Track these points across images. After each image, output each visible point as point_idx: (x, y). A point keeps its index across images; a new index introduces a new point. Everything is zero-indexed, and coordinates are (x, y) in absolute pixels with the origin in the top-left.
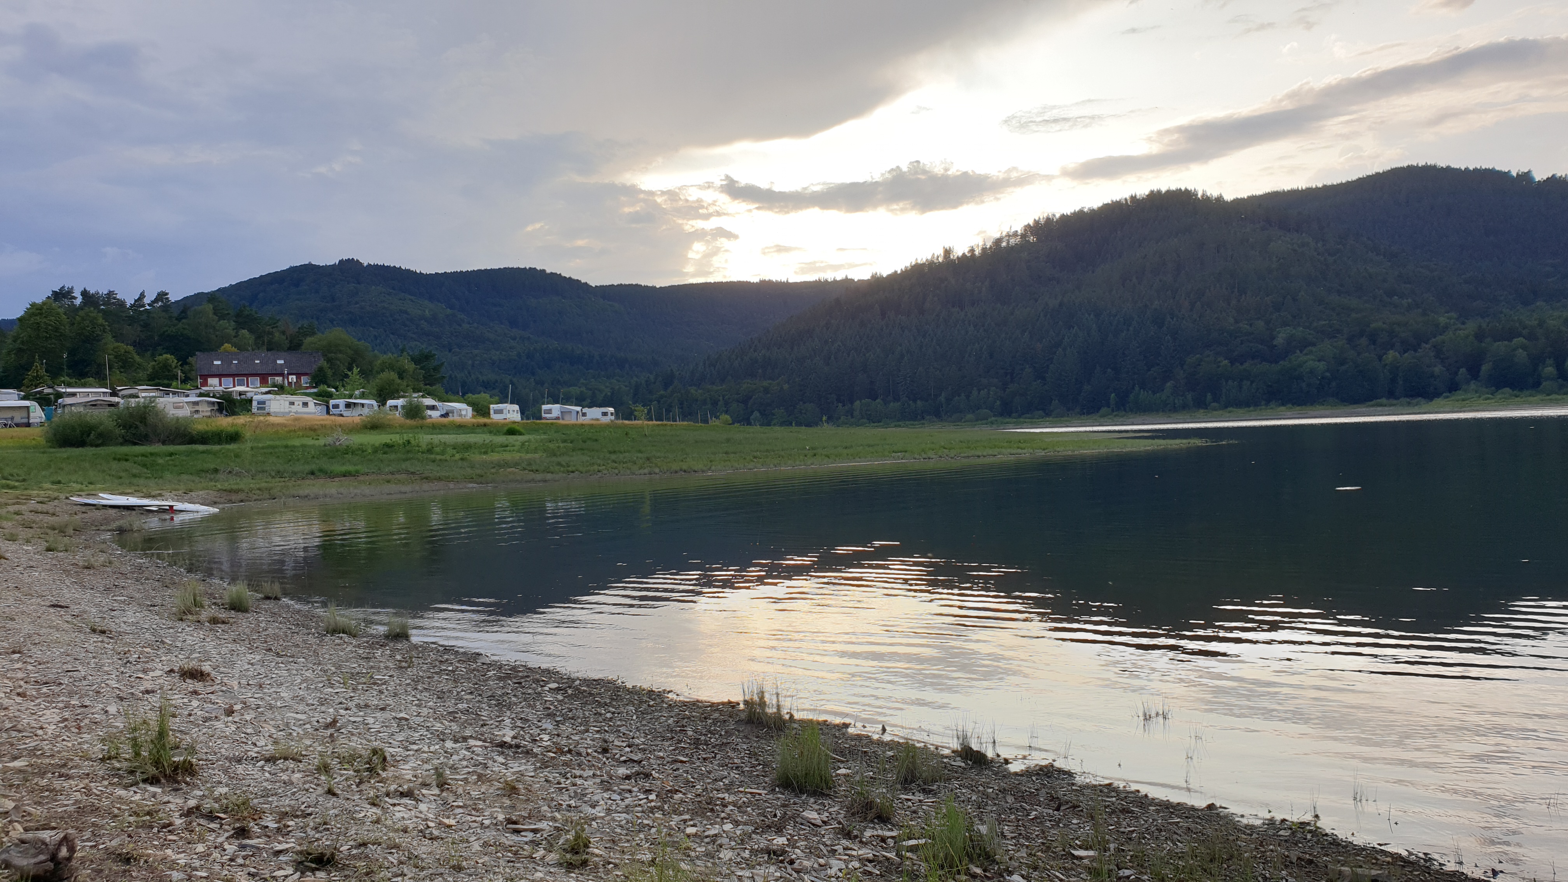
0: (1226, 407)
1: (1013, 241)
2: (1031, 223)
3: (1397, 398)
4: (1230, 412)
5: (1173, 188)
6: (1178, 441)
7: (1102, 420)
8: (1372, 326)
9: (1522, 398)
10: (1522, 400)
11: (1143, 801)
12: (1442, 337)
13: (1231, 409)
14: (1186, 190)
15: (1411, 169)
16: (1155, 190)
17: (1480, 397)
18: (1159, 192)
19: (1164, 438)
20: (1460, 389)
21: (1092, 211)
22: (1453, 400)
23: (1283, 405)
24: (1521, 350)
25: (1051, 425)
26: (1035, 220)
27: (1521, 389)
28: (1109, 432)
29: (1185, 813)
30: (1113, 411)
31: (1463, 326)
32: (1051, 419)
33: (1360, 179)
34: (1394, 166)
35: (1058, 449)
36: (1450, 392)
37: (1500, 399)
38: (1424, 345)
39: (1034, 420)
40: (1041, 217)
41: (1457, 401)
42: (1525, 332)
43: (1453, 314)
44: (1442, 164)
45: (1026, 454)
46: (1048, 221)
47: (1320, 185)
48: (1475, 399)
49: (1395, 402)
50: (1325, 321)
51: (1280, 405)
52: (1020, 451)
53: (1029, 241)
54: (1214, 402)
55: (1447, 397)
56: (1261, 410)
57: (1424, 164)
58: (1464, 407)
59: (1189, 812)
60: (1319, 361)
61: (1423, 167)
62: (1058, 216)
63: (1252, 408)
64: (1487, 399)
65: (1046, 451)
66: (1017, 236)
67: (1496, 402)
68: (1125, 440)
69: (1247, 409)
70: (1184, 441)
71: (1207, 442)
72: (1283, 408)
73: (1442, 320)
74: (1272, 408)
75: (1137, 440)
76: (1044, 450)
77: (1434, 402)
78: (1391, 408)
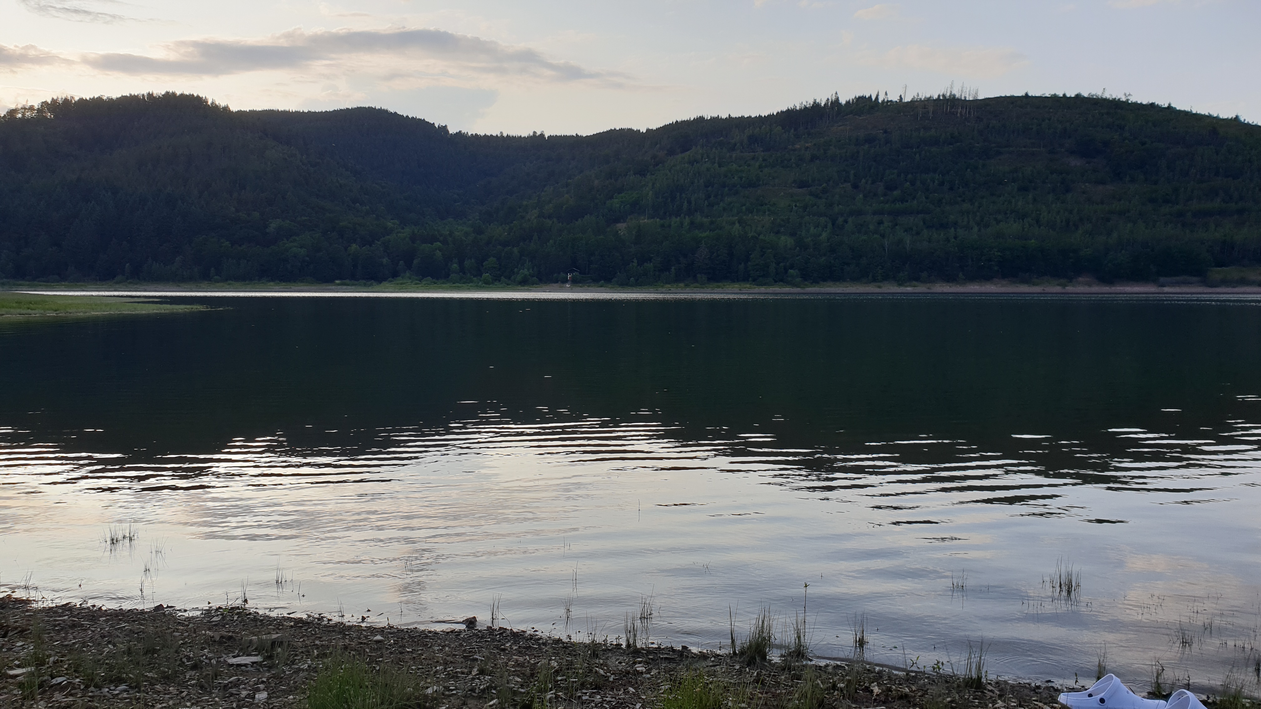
0: (227, 280)
1: (28, 114)
2: (49, 101)
3: (357, 280)
4: (229, 284)
5: (187, 93)
6: (182, 307)
7: (117, 286)
8: (341, 224)
9: (438, 284)
10: (439, 286)
11: (95, 614)
12: (388, 237)
13: (230, 282)
14: (198, 96)
15: (370, 110)
16: (171, 92)
17: (412, 282)
18: (174, 94)
19: (171, 303)
20: (399, 276)
21: (111, 100)
22: (395, 284)
23: (272, 280)
24: (438, 251)
25: (66, 289)
26: (53, 99)
27: (438, 279)
28: (122, 296)
29: (132, 618)
30: (127, 279)
31: (402, 231)
32: (66, 283)
33: (335, 110)
34: (359, 106)
35: (69, 311)
36: (393, 278)
37: (425, 284)
38: (376, 242)
39: (49, 284)
40: (60, 98)
41: (398, 284)
42: (441, 238)
43: (396, 221)
44: (392, 110)
45: (36, 314)
46: (66, 101)
47: (306, 111)
48: (409, 283)
49: (356, 282)
50: (306, 217)
51: (269, 281)
52: (30, 311)
53: (46, 117)
54: (216, 276)
55: (391, 281)
56: (254, 284)
57: (379, 108)
58: (402, 289)
59: (136, 617)
60: (301, 247)
61: (379, 109)
62: (77, 99)
63: (247, 282)
64: (416, 284)
65: (57, 312)
66: (34, 110)
67: (422, 287)
68: (136, 304)
69: (242, 283)
70: (188, 306)
71: (207, 308)
72: (272, 283)
73: (390, 224)
74: (263, 283)
75: (147, 305)
76: (56, 311)
77: (382, 284)
78: (353, 287)
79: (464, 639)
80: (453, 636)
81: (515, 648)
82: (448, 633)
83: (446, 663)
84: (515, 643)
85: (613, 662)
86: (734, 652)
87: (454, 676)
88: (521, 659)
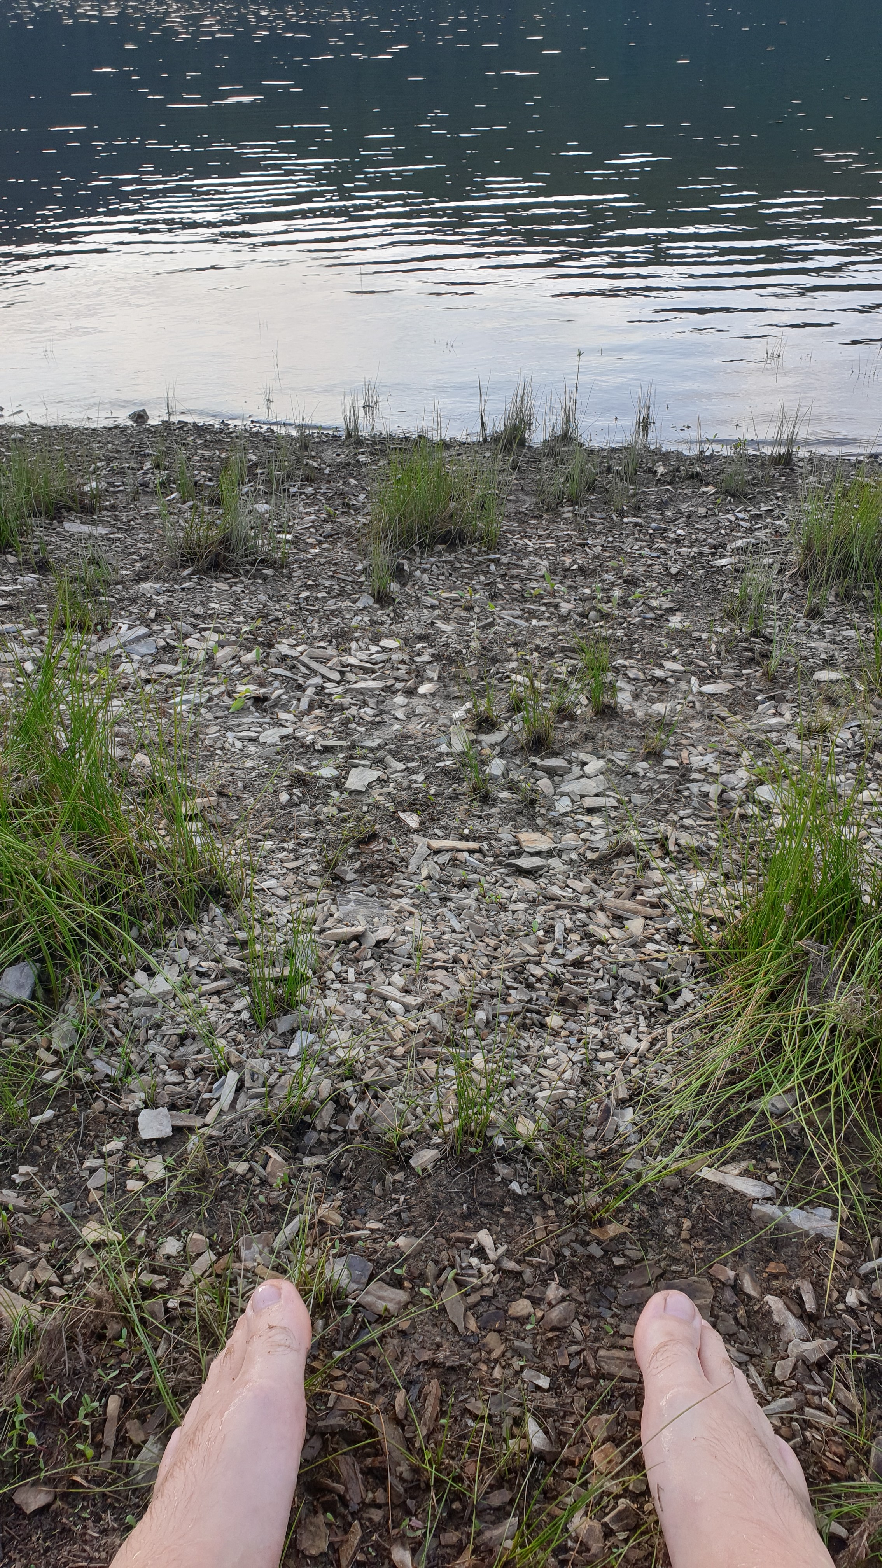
79: (132, 436)
80: (117, 432)
81: (199, 442)
82: (110, 429)
83: (109, 460)
84: (200, 437)
85: (329, 455)
86: (485, 440)
87: (121, 472)
88: (209, 454)
